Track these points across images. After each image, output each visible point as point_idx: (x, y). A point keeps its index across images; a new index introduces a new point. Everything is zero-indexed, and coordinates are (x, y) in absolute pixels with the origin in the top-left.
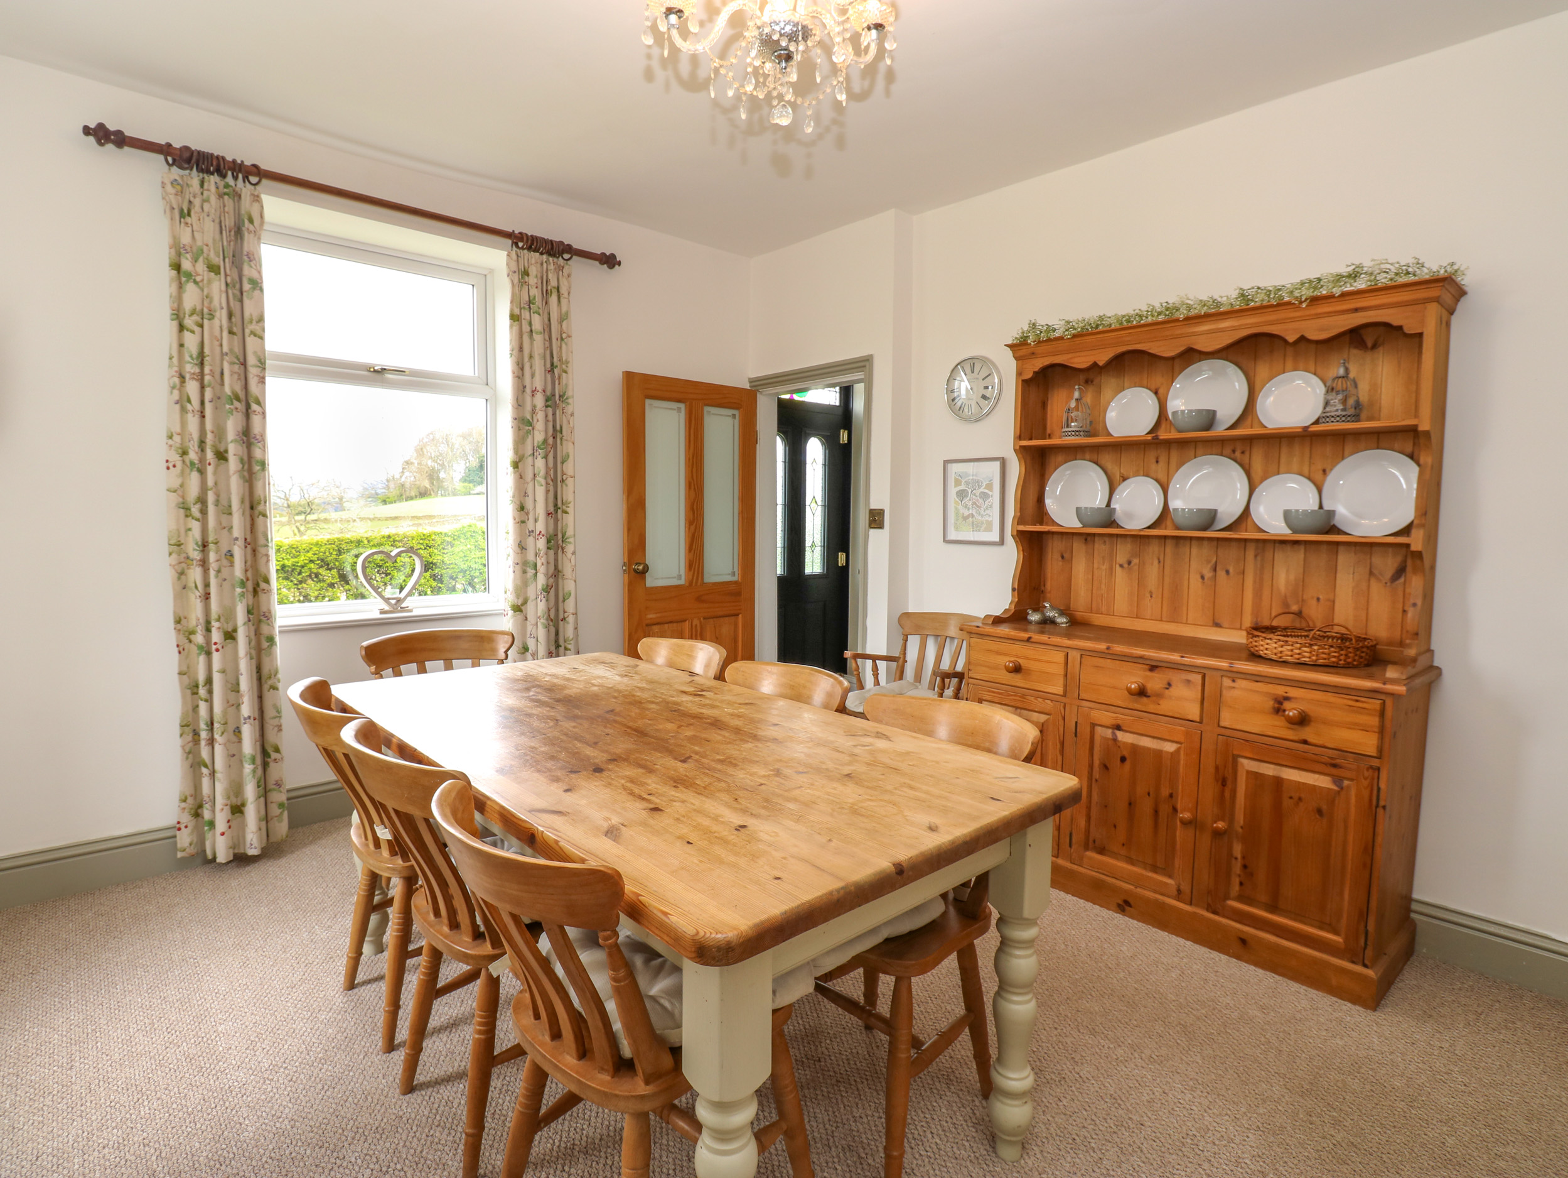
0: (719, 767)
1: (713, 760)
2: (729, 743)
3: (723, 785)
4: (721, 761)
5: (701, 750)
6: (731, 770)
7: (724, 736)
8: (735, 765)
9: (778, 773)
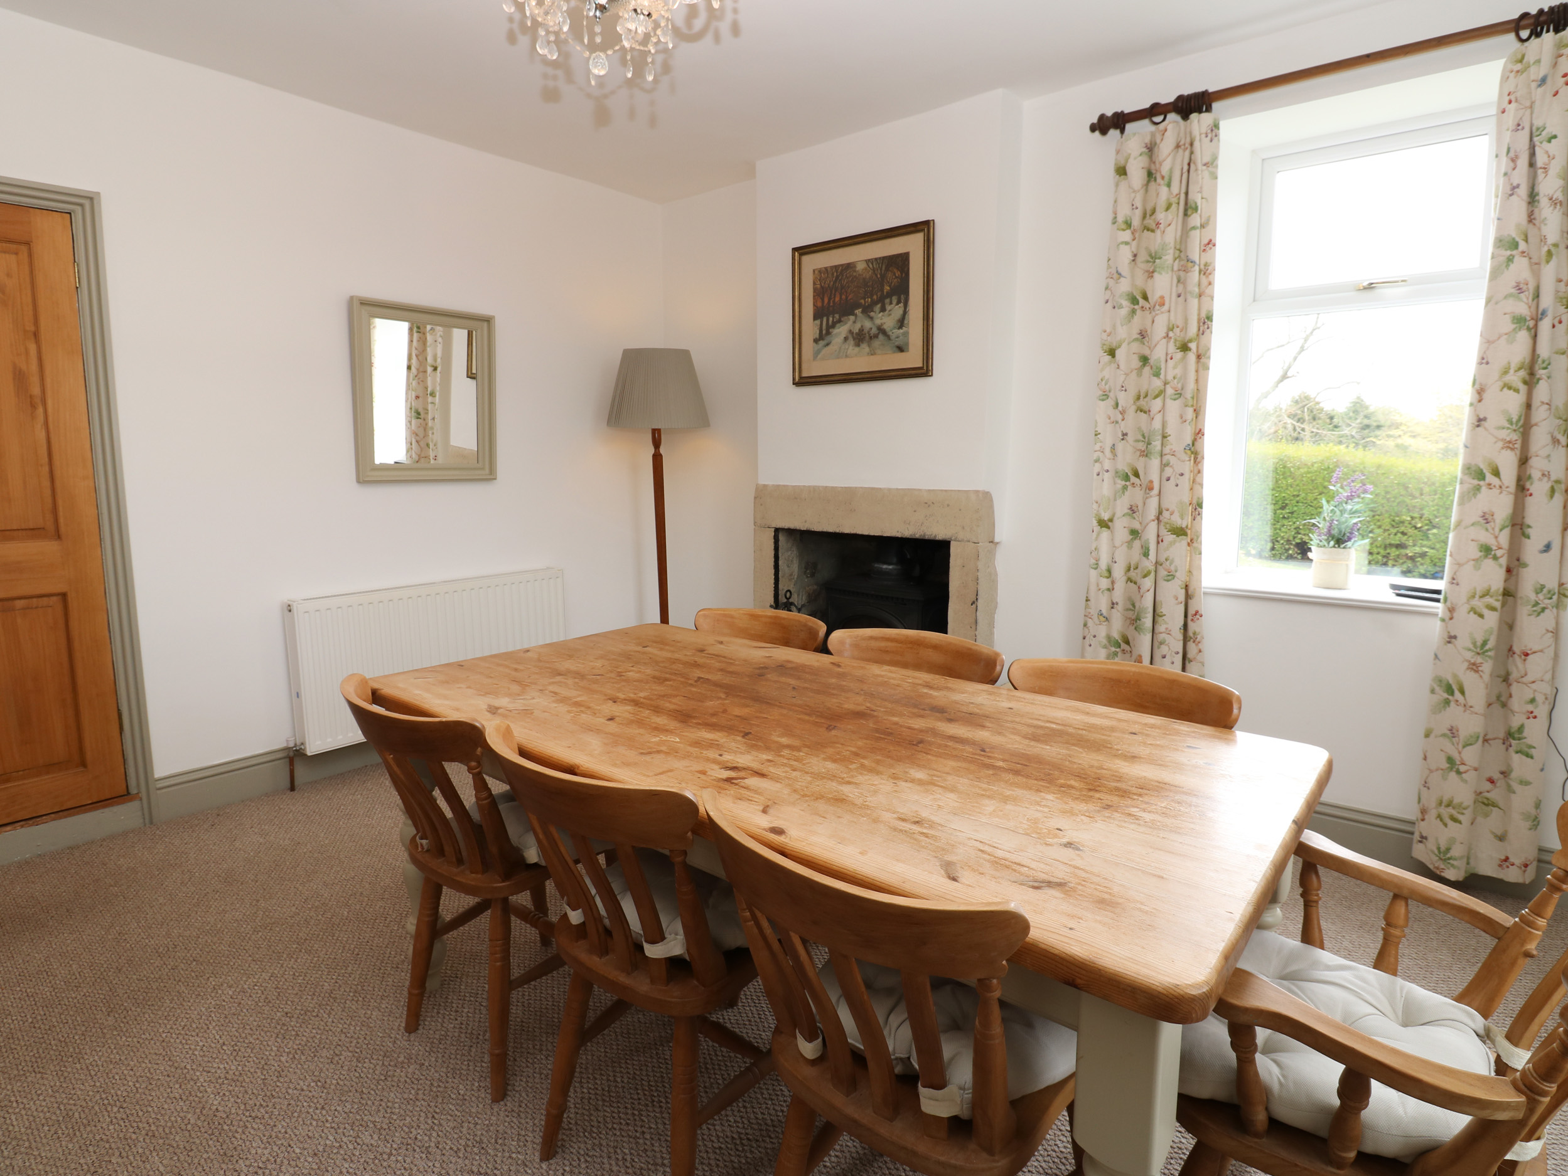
0: (668, 676)
1: (674, 680)
2: (664, 696)
3: (662, 665)
4: (666, 680)
5: (689, 688)
6: (657, 674)
7: (670, 702)
8: (654, 677)
9: (620, 674)
